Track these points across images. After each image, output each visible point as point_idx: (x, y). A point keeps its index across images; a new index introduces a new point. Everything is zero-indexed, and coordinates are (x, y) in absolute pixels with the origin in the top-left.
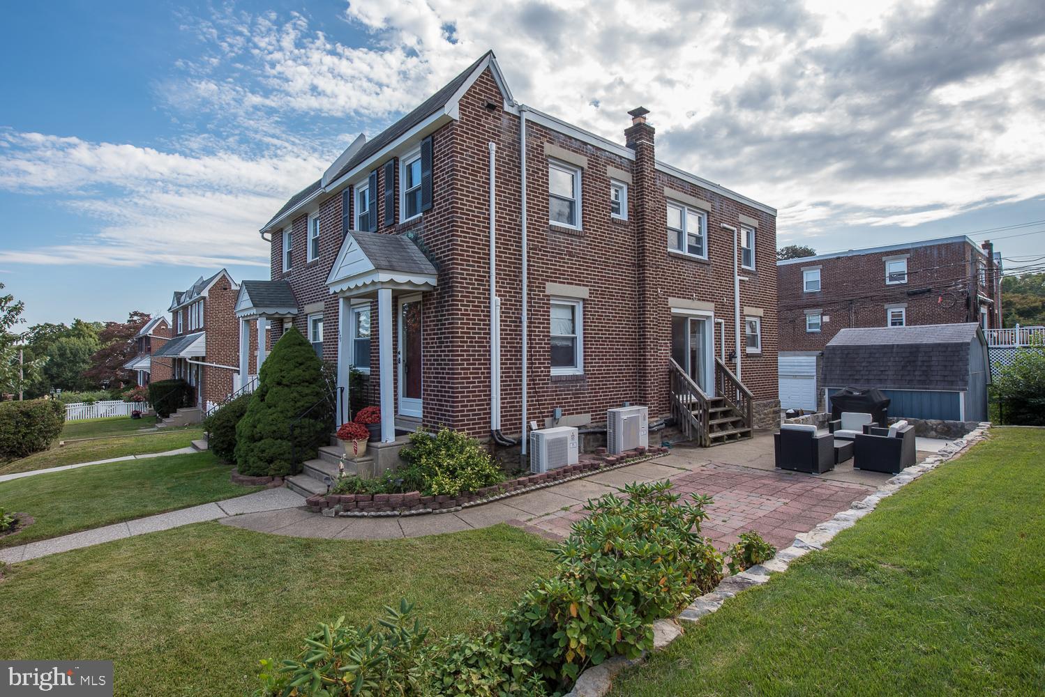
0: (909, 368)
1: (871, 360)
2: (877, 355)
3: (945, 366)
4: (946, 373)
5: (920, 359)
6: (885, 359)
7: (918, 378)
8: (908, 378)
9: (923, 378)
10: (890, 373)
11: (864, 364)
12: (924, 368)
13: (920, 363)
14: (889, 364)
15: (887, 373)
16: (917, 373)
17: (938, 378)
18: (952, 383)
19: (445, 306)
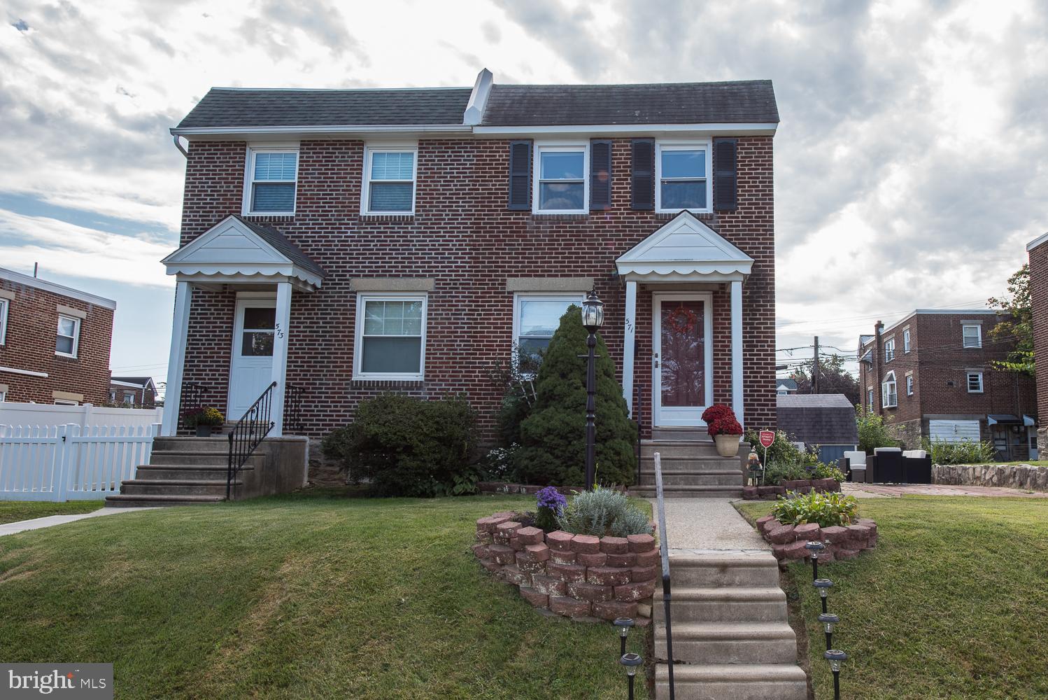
0: (817, 427)
1: (788, 420)
2: (792, 416)
3: (842, 426)
4: (843, 431)
5: (824, 419)
6: (799, 420)
7: (825, 435)
8: (818, 435)
9: (828, 435)
10: (804, 431)
11: (784, 424)
12: (828, 427)
13: (824, 424)
14: (803, 423)
15: (803, 431)
16: (824, 431)
17: (839, 435)
18: (848, 439)
19: (760, 310)
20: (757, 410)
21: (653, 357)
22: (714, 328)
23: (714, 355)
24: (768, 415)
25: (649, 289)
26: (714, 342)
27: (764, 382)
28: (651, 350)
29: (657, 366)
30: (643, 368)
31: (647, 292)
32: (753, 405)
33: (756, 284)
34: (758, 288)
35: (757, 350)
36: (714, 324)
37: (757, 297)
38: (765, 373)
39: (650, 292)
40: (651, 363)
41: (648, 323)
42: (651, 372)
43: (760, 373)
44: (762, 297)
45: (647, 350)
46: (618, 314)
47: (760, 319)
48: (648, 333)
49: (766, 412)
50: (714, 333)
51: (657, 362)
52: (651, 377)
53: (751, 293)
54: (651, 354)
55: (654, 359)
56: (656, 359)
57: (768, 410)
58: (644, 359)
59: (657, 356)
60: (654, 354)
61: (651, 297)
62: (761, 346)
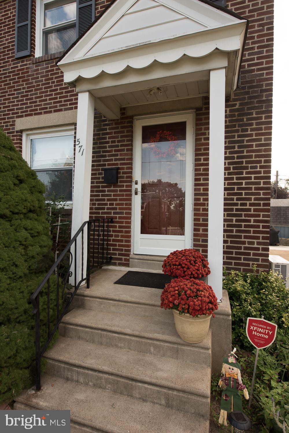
19: (251, 124)
20: (244, 243)
21: (133, 183)
22: (196, 150)
23: (196, 180)
24: (258, 249)
25: (129, 113)
26: (196, 165)
27: (255, 210)
28: (131, 177)
29: (136, 193)
30: (123, 195)
31: (127, 118)
32: (240, 237)
33: (248, 93)
34: (251, 98)
35: (247, 173)
36: (196, 145)
37: (249, 109)
38: (256, 199)
39: (132, 117)
40: (130, 191)
41: (128, 150)
42: (130, 200)
43: (250, 199)
44: (254, 108)
45: (127, 177)
46: (101, 143)
47: (251, 135)
48: (128, 159)
49: (256, 246)
50: (196, 155)
51: (136, 189)
52: (130, 204)
53: (241, 105)
54: (131, 182)
55: (134, 187)
56: (136, 186)
57: (259, 243)
58: (123, 186)
59: (136, 183)
60: (134, 180)
61: (132, 122)
62: (252, 168)
